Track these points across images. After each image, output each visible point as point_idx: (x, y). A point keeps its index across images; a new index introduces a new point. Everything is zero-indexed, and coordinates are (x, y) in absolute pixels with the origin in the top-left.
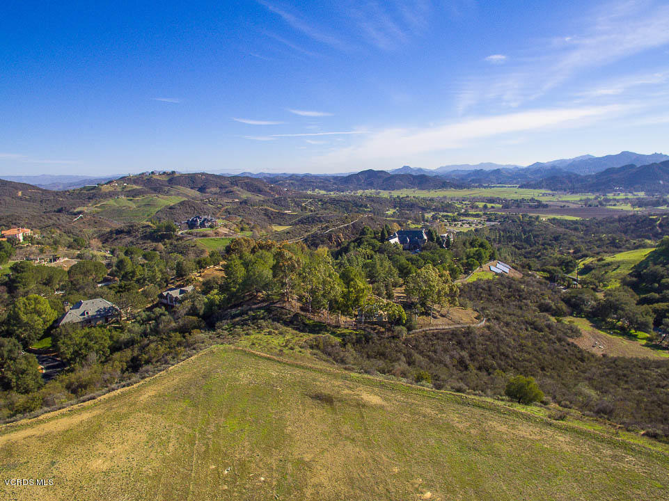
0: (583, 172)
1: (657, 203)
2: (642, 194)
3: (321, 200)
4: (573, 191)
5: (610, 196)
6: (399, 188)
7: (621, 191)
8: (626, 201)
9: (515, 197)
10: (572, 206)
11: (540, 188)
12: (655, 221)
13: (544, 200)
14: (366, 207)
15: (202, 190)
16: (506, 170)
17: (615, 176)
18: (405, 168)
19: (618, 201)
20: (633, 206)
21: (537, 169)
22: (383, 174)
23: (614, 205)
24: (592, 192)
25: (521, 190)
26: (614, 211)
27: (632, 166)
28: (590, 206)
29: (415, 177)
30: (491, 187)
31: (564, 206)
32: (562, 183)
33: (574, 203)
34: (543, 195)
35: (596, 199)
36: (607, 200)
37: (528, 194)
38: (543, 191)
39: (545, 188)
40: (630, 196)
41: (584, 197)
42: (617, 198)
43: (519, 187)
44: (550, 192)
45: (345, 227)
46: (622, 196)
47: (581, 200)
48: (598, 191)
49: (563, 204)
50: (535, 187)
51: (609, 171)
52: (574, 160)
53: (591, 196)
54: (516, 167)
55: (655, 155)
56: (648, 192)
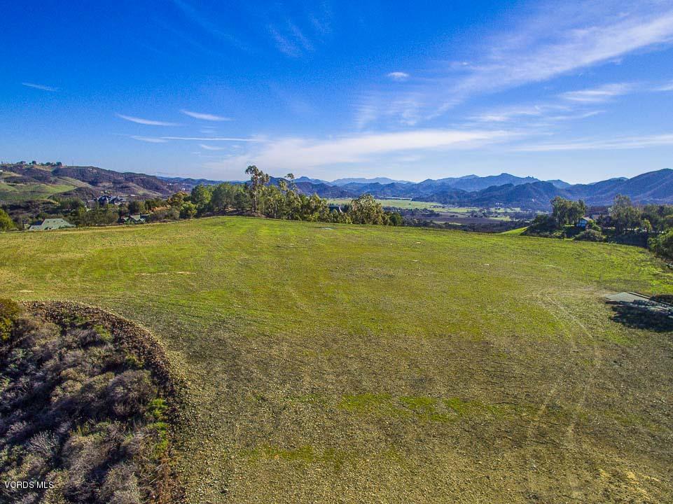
0: (470, 189)
2: (518, 210)
4: (461, 205)
5: (493, 210)
7: (501, 206)
8: (505, 214)
9: (410, 207)
10: (460, 216)
11: (432, 201)
13: (436, 210)
15: (93, 183)
16: (400, 184)
17: (496, 193)
19: (499, 214)
20: (511, 217)
21: (428, 184)
23: (496, 217)
24: (477, 206)
25: (414, 202)
26: (495, 221)
27: (510, 185)
28: (476, 216)
29: (313, 185)
30: (386, 199)
31: (453, 216)
32: (451, 197)
33: (462, 214)
34: (435, 207)
35: (480, 211)
36: (490, 213)
37: (420, 205)
38: (434, 204)
39: (437, 201)
40: (509, 210)
41: (470, 210)
42: (499, 211)
43: (413, 200)
44: (440, 205)
46: (502, 210)
47: (468, 212)
48: (481, 206)
49: (452, 214)
50: (427, 200)
51: (491, 189)
52: (461, 179)
53: (477, 209)
54: (409, 183)
55: (528, 178)
56: (522, 208)
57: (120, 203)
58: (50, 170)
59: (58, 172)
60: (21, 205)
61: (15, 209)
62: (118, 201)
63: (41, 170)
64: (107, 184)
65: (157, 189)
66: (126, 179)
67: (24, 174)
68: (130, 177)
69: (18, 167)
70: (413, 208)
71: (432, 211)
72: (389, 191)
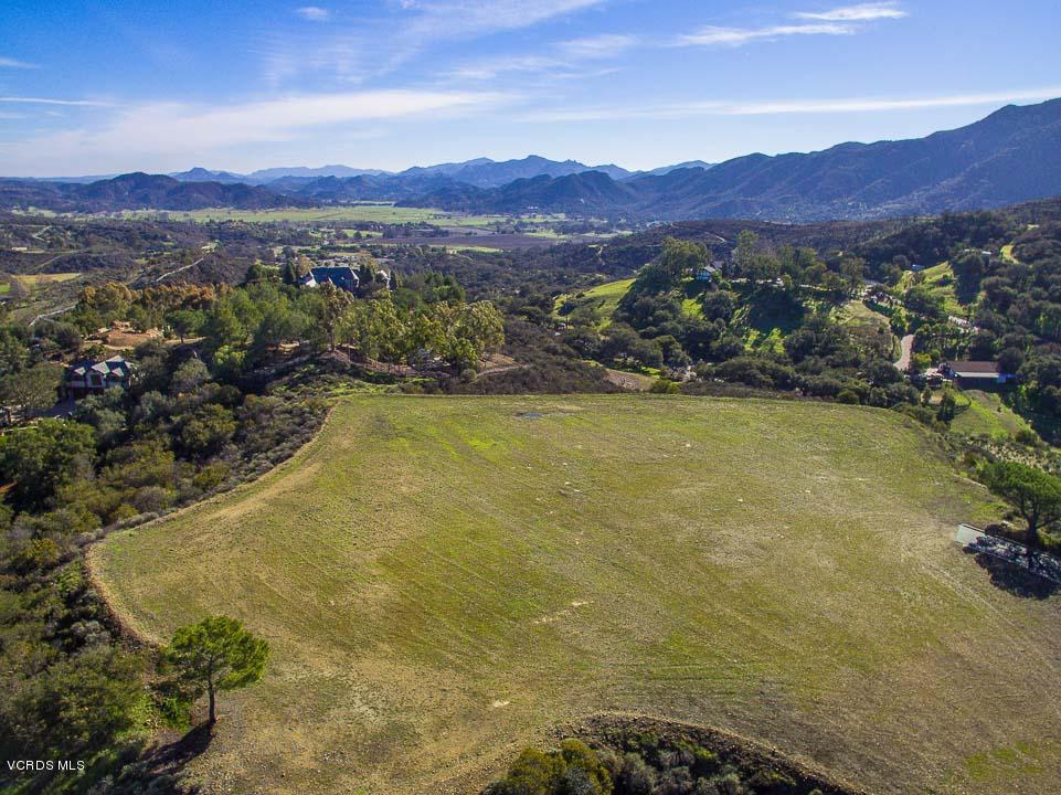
0: (485, 183)
1: (584, 229)
2: (562, 217)
3: (70, 228)
4: (477, 212)
5: (525, 218)
6: (200, 206)
7: (537, 212)
8: (546, 225)
9: (396, 220)
10: (481, 233)
11: (428, 207)
12: (596, 250)
13: (436, 223)
14: (164, 238)
16: (369, 178)
17: (527, 190)
18: (197, 171)
19: (536, 226)
20: (556, 231)
21: (415, 178)
22: (165, 182)
23: (534, 231)
24: (501, 212)
25: (400, 210)
26: (536, 239)
27: (545, 177)
28: (504, 232)
29: (226, 188)
30: (353, 205)
31: (470, 234)
32: (457, 199)
33: (482, 228)
34: (435, 217)
35: (508, 222)
36: (525, 225)
37: (413, 215)
38: (433, 211)
39: (436, 206)
40: (549, 219)
41: (492, 221)
42: (535, 221)
43: (395, 205)
44: (444, 213)
45: (187, 270)
46: (539, 219)
47: (489, 224)
48: (508, 210)
49: (468, 230)
50: (419, 204)
51: (519, 183)
52: (467, 165)
53: (503, 220)
54: (383, 174)
55: (569, 163)
56: (569, 213)
70: (404, 221)
71: (437, 228)
72: (354, 190)
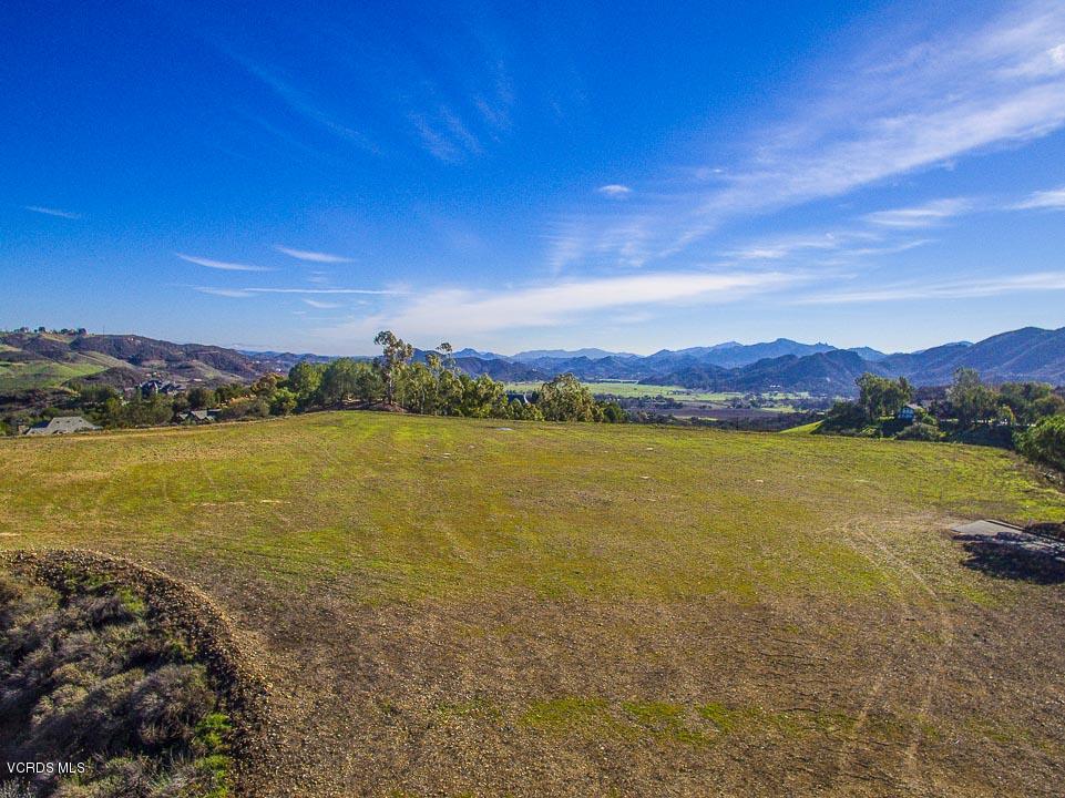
0: (729, 365)
2: (805, 395)
4: (716, 389)
5: (766, 396)
7: (779, 390)
8: (786, 402)
9: (635, 394)
10: (714, 407)
11: (669, 384)
13: (677, 398)
15: (135, 361)
16: (619, 358)
17: (770, 369)
19: (776, 402)
21: (664, 358)
23: (772, 407)
24: (742, 391)
25: (642, 386)
26: (772, 413)
27: (791, 357)
28: (740, 406)
29: (484, 363)
30: (598, 382)
31: (704, 407)
32: (700, 378)
33: (718, 403)
34: (675, 393)
35: (746, 398)
36: (762, 401)
37: (653, 391)
38: (674, 388)
39: (677, 384)
40: (791, 396)
41: (730, 397)
42: (775, 398)
43: (639, 383)
44: (684, 390)
46: (780, 396)
47: (727, 400)
48: (748, 390)
49: (702, 404)
50: (661, 383)
51: (762, 363)
52: (715, 349)
53: (741, 396)
54: (634, 356)
55: (819, 345)
56: (812, 392)
57: (176, 392)
58: (68, 341)
59: (80, 343)
60: (18, 396)
61: (6, 403)
62: (173, 388)
63: (52, 341)
64: (156, 363)
65: (236, 369)
66: (188, 355)
67: (24, 348)
68: (194, 351)
69: (15, 338)
70: (641, 395)
71: (670, 400)
72: (603, 369)
